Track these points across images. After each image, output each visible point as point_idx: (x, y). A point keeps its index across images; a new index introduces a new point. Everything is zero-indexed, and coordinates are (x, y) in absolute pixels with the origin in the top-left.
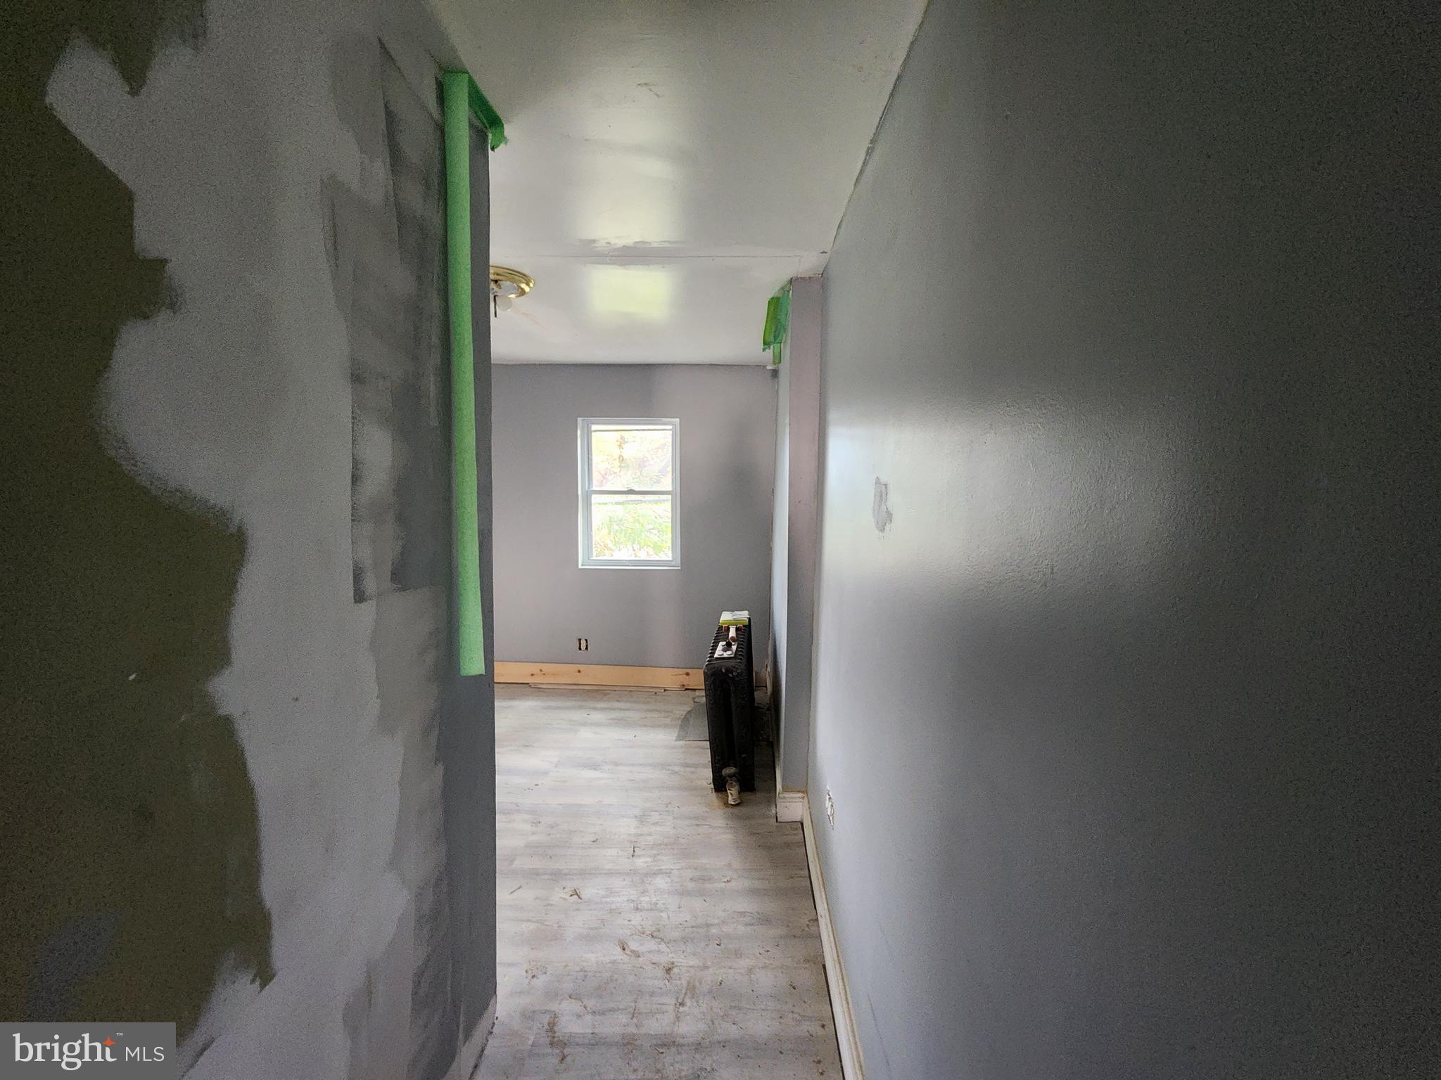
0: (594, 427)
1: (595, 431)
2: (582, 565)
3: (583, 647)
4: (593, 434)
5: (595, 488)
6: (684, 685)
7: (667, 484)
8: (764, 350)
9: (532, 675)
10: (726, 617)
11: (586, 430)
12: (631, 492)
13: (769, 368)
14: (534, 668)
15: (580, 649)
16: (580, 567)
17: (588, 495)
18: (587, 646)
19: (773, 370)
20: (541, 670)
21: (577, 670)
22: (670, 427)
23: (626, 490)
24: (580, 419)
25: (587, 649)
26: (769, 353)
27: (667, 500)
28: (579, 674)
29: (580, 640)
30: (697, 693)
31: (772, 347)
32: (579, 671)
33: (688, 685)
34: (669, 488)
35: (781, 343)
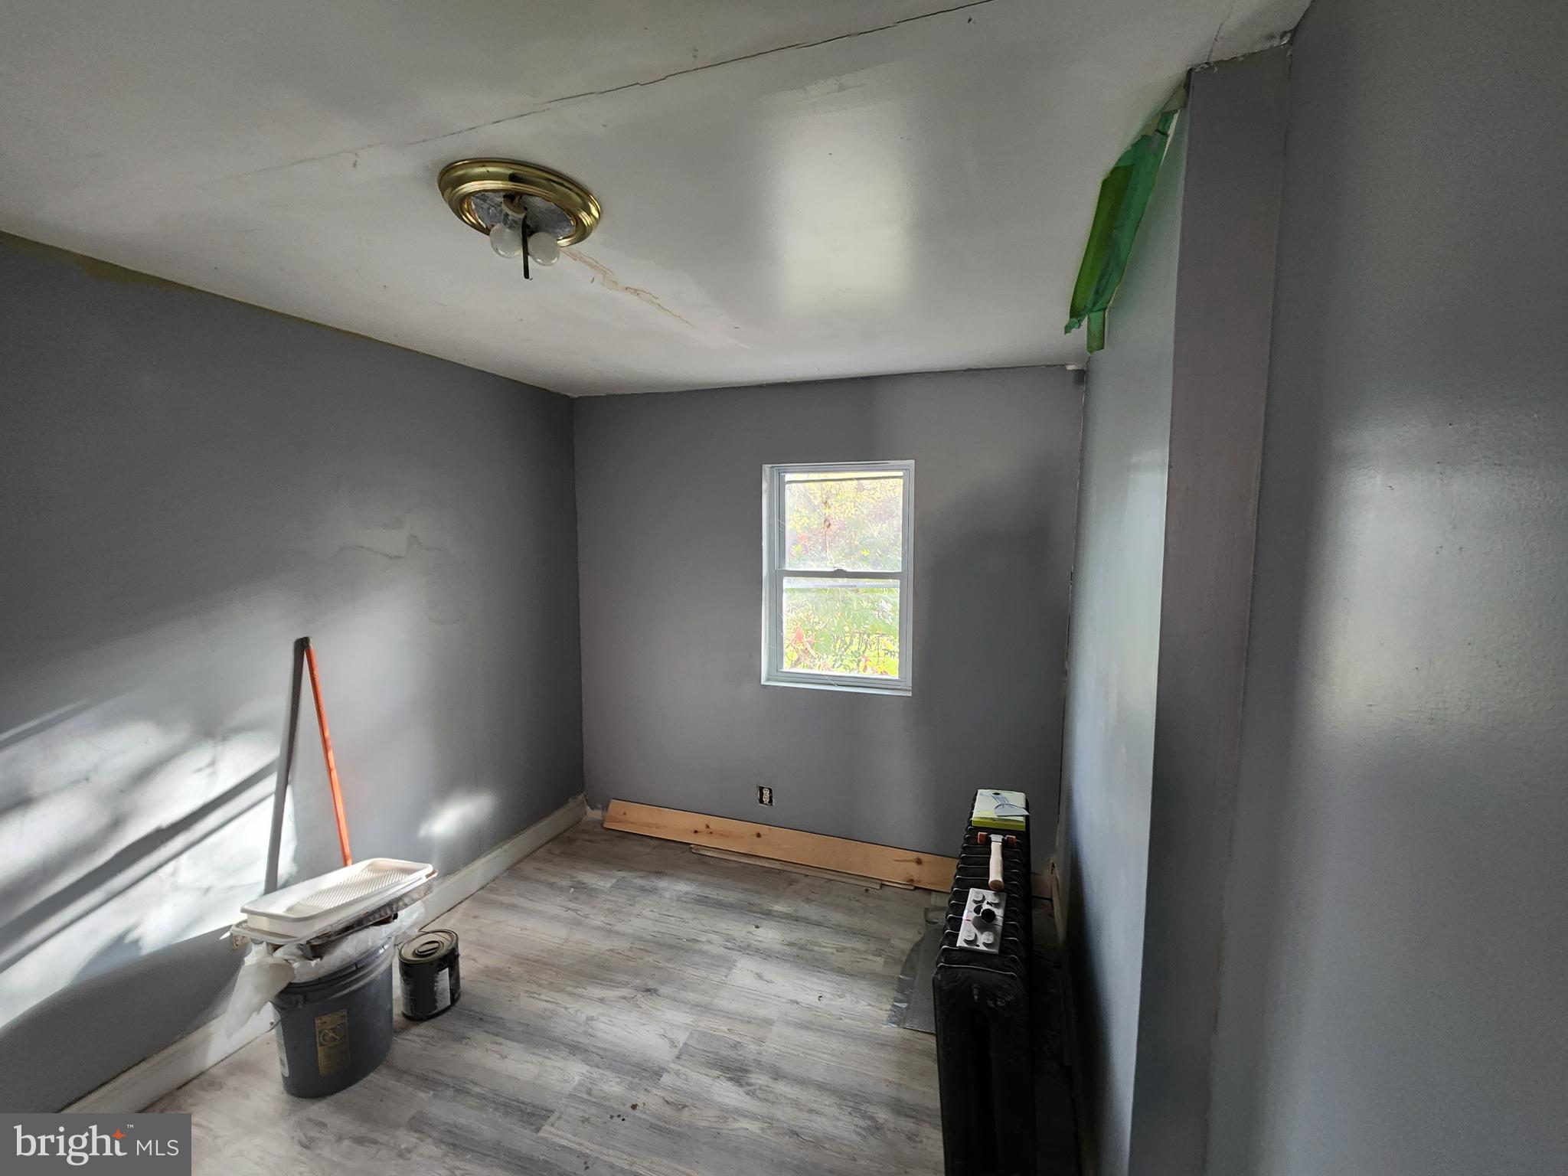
0: (788, 477)
1: (791, 482)
2: (768, 680)
3: (766, 799)
4: (787, 486)
5: (788, 568)
6: (912, 881)
7: (895, 560)
8: (1068, 329)
9: (696, 832)
10: (986, 807)
11: (776, 483)
12: (839, 574)
13: (1070, 368)
14: (699, 821)
15: (761, 801)
16: (763, 682)
17: (779, 575)
18: (771, 798)
19: (1080, 370)
20: (708, 827)
21: (754, 833)
22: (901, 474)
23: (832, 570)
24: (766, 468)
25: (771, 801)
26: (1080, 334)
27: (895, 587)
28: (757, 839)
29: (761, 789)
30: (935, 900)
31: (1085, 322)
32: (759, 835)
33: (919, 882)
34: (898, 569)
35: (1105, 309)
